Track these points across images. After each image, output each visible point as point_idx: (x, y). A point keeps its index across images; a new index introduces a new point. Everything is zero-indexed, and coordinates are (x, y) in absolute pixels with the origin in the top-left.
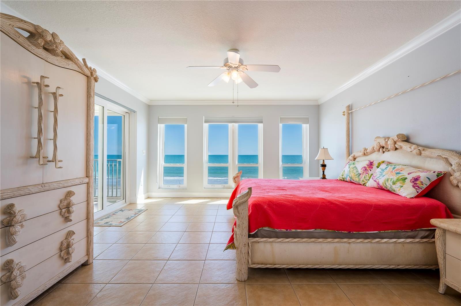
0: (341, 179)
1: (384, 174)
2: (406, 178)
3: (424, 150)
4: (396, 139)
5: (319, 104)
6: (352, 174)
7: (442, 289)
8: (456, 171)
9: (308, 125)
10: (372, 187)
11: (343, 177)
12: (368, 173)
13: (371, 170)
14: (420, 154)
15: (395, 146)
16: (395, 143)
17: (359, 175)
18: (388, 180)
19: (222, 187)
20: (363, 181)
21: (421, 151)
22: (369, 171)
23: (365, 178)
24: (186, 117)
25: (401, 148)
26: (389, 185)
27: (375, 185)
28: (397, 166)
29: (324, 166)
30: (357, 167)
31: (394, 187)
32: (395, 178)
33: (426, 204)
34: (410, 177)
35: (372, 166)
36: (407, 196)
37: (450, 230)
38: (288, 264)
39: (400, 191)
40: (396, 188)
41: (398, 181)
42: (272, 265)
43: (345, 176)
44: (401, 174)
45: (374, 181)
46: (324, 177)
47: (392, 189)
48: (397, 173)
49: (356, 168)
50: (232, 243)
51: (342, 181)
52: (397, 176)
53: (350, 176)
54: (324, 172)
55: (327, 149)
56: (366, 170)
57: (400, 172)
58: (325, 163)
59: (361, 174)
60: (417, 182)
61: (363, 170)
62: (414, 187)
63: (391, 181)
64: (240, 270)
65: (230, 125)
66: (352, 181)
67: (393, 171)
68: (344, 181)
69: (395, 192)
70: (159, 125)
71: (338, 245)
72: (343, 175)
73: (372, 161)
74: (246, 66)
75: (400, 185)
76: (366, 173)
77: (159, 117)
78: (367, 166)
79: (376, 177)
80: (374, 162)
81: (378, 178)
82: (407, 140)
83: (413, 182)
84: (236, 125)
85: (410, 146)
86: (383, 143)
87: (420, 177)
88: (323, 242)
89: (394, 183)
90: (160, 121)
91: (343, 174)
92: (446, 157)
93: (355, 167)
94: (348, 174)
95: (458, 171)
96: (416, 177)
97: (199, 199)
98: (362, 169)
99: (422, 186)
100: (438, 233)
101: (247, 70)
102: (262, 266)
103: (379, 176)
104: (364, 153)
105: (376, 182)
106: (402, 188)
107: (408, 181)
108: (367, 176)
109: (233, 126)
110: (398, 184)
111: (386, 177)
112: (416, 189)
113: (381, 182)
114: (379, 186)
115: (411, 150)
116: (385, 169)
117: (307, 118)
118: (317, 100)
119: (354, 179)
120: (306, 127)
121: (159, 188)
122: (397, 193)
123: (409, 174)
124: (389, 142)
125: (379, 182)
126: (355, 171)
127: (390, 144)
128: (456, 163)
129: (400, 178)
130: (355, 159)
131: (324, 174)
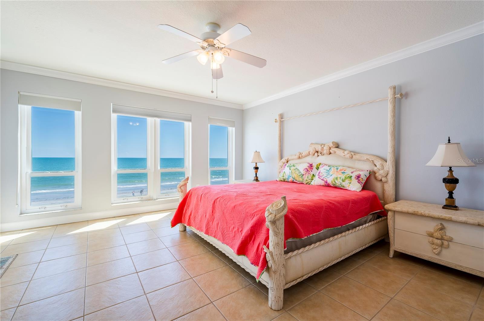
0: (281, 179)
1: (331, 173)
2: (351, 177)
3: (355, 154)
4: (331, 145)
5: (244, 109)
6: (295, 175)
7: (392, 254)
8: (380, 170)
9: (234, 128)
10: (318, 185)
11: (284, 178)
12: (310, 174)
13: (312, 171)
14: (352, 157)
15: (330, 151)
16: (330, 148)
17: (302, 176)
18: (337, 179)
19: (140, 199)
20: (307, 180)
21: (352, 155)
22: (311, 171)
23: (308, 177)
24: (80, 101)
25: (335, 153)
26: (338, 183)
27: (322, 183)
28: (339, 167)
29: (257, 168)
30: (298, 168)
31: (344, 184)
32: (343, 177)
33: (371, 195)
34: (354, 175)
35: (312, 167)
36: (357, 190)
37: (403, 211)
38: (311, 272)
39: (350, 186)
40: (346, 184)
41: (346, 179)
42: (301, 278)
43: (286, 177)
44: (346, 173)
45: (322, 180)
46: (257, 180)
47: (342, 186)
48: (343, 173)
49: (298, 170)
50: (266, 267)
51: (282, 181)
52: (344, 175)
53: (293, 177)
54: (256, 174)
55: (259, 152)
56: (308, 171)
57: (345, 172)
58: (258, 166)
59: (304, 175)
60: (360, 179)
61: (306, 171)
62: (359, 183)
63: (340, 179)
64: (278, 298)
65: (150, 120)
66: (295, 181)
67: (338, 171)
68: (284, 181)
69: (345, 188)
70: (19, 106)
71: (339, 240)
72: (283, 177)
73: (311, 163)
74: (231, 50)
75: (349, 182)
76: (309, 174)
77: (21, 93)
78: (308, 168)
79: (324, 177)
80: (313, 164)
81: (326, 178)
82: (337, 146)
83: (357, 179)
84: (158, 120)
85: (343, 152)
86: (319, 148)
87: (361, 175)
88: (334, 240)
89: (343, 181)
90: (23, 100)
91: (283, 175)
92: (373, 160)
93: (296, 168)
94: (290, 175)
95: (382, 170)
96: (358, 175)
97: (107, 219)
98: (304, 170)
99: (362, 181)
100: (390, 214)
101: (229, 55)
102: (294, 283)
103: (325, 175)
104: (299, 157)
105: (323, 180)
106: (350, 184)
107: (353, 178)
108: (309, 176)
109: (155, 121)
110: (347, 181)
111: (334, 176)
112: (361, 184)
113: (330, 180)
114: (326, 183)
115: (344, 154)
116: (330, 170)
117: (233, 121)
118: (242, 105)
119: (297, 180)
120: (232, 130)
121: (21, 214)
122: (346, 189)
123: (352, 173)
124: (325, 148)
125: (327, 180)
126: (297, 172)
127: (326, 149)
128: (381, 164)
129: (347, 176)
130: (287, 162)
131: (256, 176)
